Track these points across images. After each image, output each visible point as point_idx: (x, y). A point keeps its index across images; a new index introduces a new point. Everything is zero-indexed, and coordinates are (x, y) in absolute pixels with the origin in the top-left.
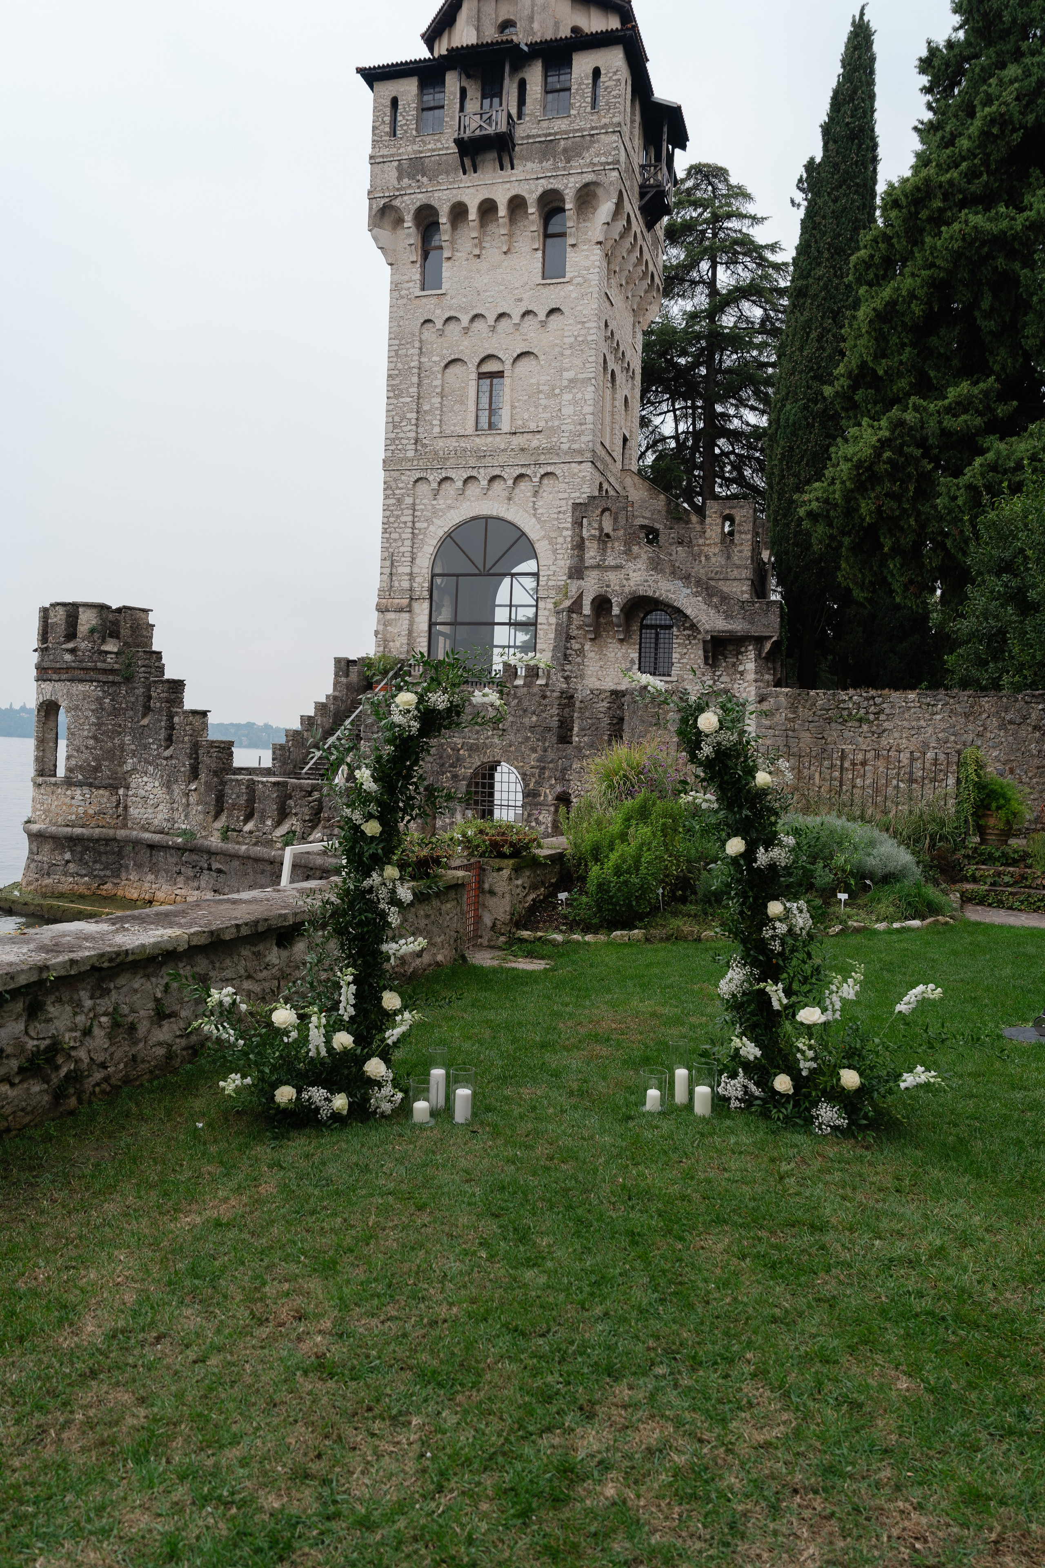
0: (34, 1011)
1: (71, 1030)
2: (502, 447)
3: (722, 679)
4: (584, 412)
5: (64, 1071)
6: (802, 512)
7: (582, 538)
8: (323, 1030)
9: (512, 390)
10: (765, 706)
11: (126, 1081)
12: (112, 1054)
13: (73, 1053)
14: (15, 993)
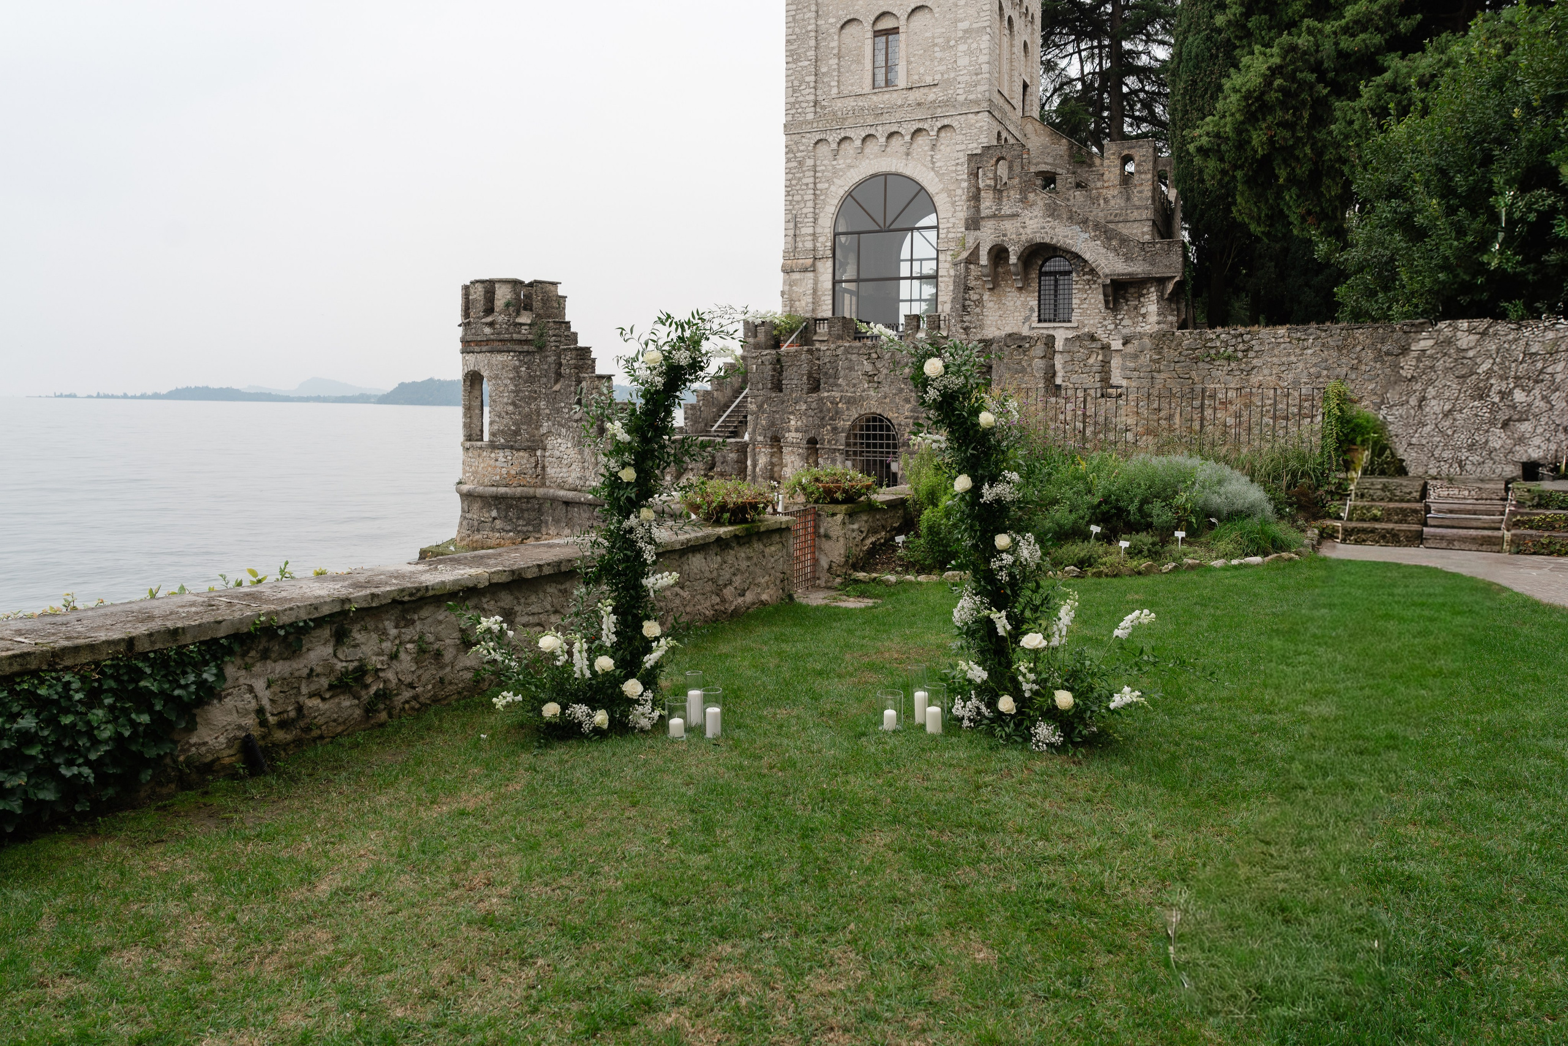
0: (340, 637)
1: (378, 655)
2: (899, 103)
3: (1124, 323)
4: (980, 61)
5: (373, 689)
6: (1191, 148)
7: (979, 190)
8: (585, 655)
9: (907, 45)
10: (1130, 348)
11: (435, 700)
12: (419, 677)
13: (381, 674)
14: (320, 622)
